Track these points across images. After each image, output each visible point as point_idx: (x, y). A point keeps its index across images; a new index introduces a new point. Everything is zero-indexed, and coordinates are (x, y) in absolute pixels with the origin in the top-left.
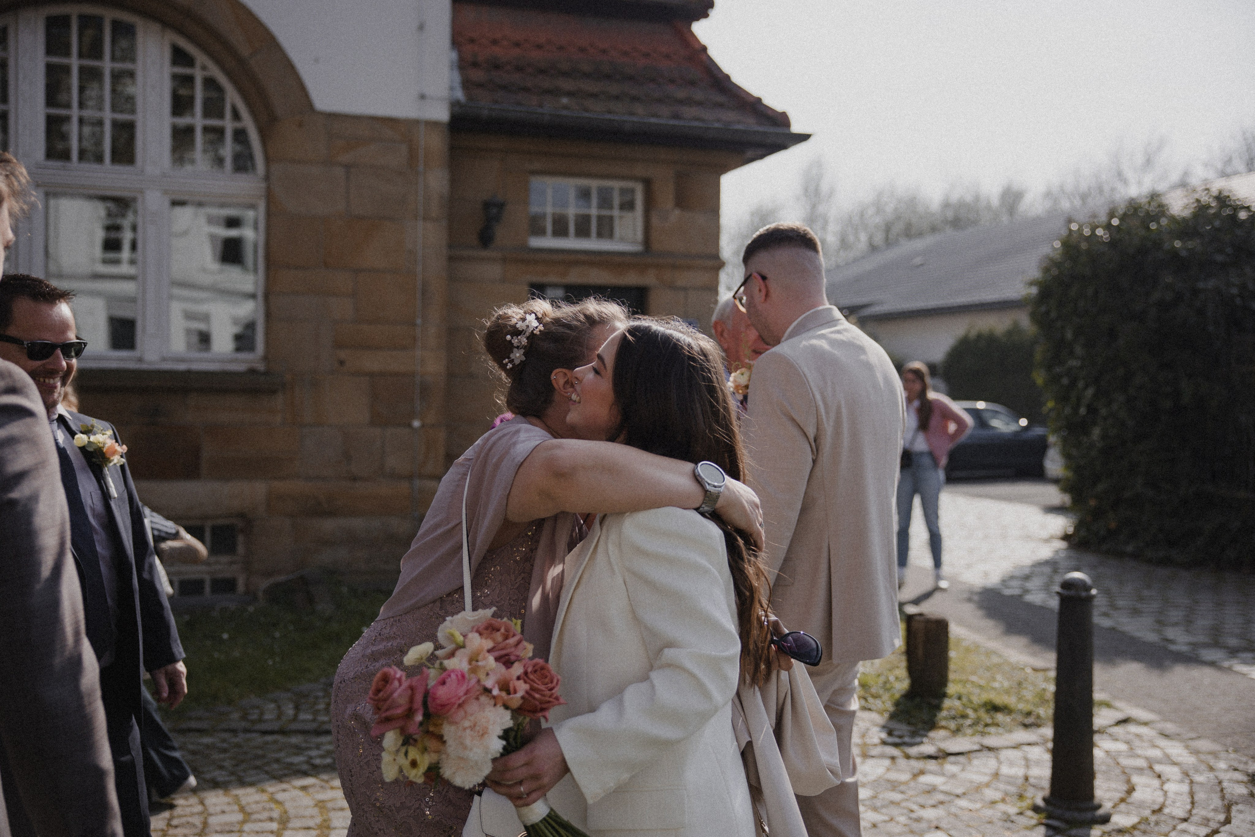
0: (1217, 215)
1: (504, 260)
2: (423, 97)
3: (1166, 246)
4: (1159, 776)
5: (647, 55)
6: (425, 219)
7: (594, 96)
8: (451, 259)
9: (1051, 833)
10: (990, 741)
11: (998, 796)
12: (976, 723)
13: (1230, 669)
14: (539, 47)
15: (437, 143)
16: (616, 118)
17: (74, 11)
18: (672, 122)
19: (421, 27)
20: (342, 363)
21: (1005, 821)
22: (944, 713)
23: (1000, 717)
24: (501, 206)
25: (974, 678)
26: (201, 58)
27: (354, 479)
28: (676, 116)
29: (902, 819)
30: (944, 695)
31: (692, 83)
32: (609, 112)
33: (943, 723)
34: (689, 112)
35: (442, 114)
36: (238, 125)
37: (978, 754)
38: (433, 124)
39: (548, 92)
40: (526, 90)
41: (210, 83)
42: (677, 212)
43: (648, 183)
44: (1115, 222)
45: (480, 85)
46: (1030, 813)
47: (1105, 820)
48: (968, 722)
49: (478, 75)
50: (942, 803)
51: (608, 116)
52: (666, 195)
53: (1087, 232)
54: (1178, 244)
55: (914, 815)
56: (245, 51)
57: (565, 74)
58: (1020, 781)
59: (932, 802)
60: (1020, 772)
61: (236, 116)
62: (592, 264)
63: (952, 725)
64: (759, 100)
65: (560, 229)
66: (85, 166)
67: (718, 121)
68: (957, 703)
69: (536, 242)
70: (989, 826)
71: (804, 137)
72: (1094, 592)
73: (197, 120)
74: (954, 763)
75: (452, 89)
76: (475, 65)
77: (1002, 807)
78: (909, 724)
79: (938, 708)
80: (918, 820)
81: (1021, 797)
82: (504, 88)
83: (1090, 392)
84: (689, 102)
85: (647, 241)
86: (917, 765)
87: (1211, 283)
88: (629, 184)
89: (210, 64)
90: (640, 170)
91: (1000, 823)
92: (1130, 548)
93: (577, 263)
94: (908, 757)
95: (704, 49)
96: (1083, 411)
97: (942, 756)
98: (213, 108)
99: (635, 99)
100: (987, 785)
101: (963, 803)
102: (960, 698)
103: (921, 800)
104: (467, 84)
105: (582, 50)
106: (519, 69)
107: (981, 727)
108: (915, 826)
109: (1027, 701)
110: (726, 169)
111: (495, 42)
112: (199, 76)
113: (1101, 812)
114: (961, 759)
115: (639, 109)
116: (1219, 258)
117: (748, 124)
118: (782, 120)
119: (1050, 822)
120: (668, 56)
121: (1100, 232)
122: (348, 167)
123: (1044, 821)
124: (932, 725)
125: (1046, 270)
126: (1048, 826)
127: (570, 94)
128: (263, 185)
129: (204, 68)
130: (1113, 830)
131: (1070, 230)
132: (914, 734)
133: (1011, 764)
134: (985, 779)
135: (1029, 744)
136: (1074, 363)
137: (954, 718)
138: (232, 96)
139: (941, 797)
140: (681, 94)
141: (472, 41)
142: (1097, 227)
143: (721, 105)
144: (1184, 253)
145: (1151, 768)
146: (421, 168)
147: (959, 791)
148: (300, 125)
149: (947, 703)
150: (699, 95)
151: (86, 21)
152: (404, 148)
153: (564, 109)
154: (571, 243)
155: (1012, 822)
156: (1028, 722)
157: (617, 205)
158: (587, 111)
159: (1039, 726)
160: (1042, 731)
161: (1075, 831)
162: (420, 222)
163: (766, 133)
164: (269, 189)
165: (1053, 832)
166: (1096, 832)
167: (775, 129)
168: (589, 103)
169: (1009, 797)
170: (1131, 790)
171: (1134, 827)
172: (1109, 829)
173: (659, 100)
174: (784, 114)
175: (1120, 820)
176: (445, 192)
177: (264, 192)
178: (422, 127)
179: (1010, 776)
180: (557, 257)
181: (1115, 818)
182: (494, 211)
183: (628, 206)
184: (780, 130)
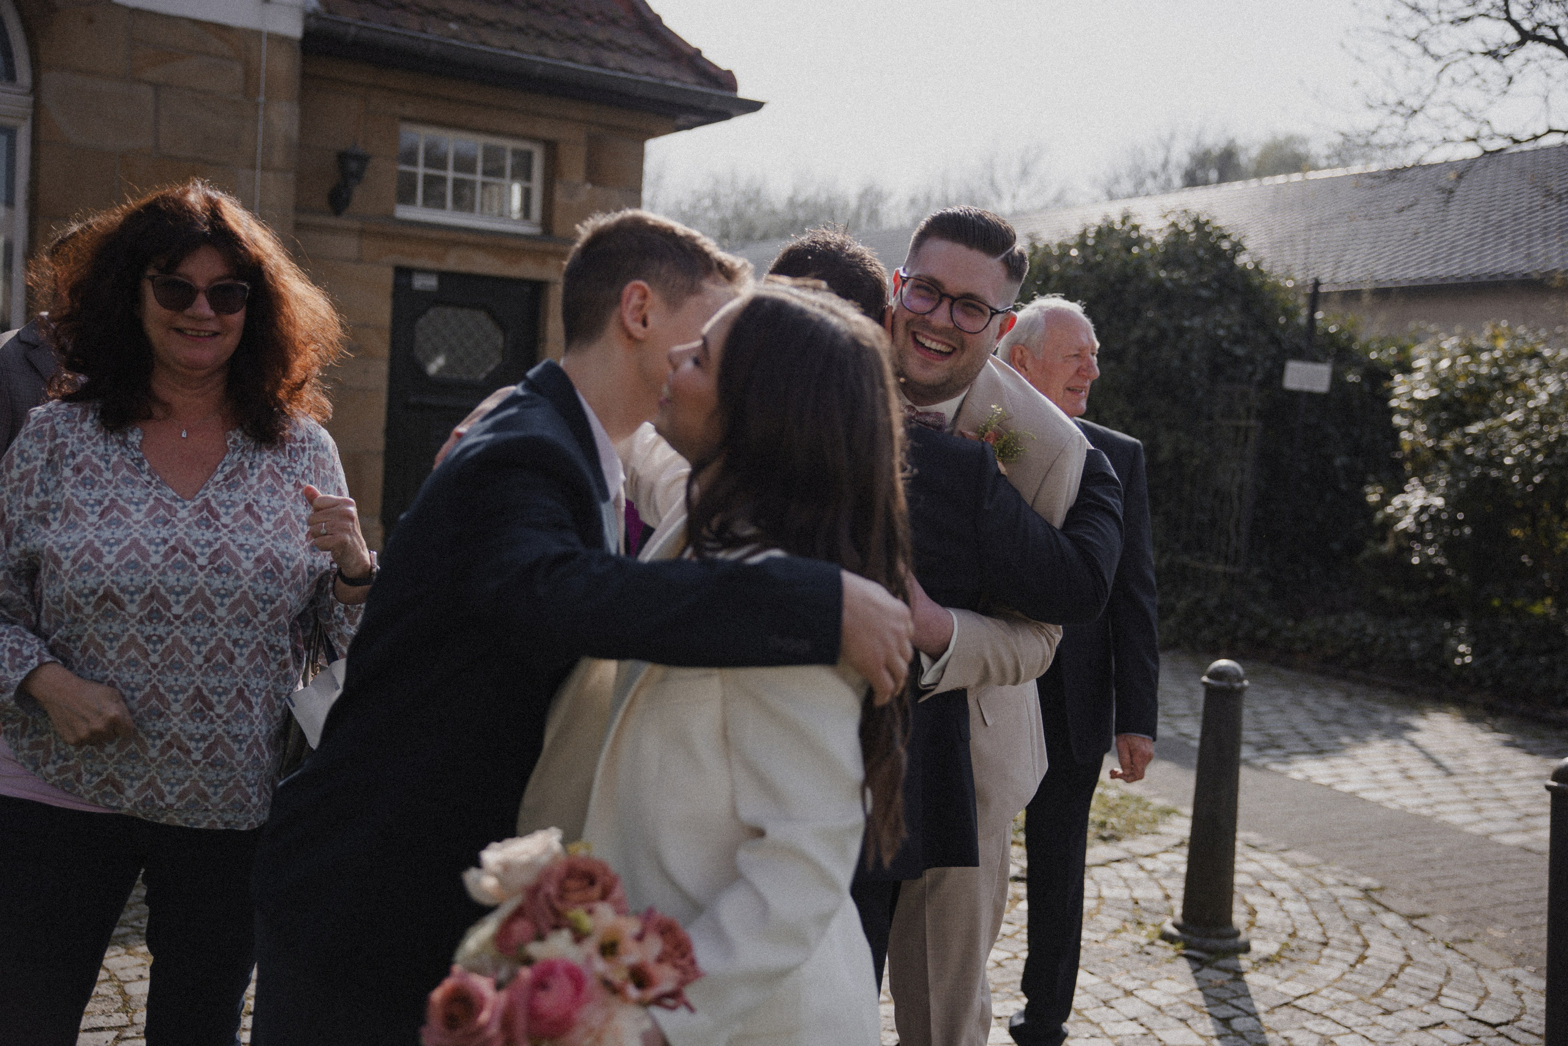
0: (1198, 244)
1: (362, 233)
2: (267, 1)
3: (1152, 275)
4: (1273, 895)
6: (265, 169)
7: (489, 24)
8: (298, 226)
11: (1116, 924)
13: (1264, 767)
15: (284, 66)
16: (525, 57)
18: (595, 69)
21: (1140, 953)
24: (363, 160)
28: (597, 63)
31: (614, 22)
32: (513, 48)
34: (613, 59)
35: (293, 28)
38: (279, 40)
39: (432, 13)
40: (401, 6)
42: (589, 186)
43: (551, 148)
46: (1162, 943)
47: (1246, 948)
51: (513, 54)
52: (574, 162)
54: (1163, 274)
58: (1130, 905)
60: (1125, 894)
62: (477, 246)
64: (698, 52)
65: (434, 199)
67: (648, 74)
69: (404, 212)
70: (1126, 960)
71: (754, 106)
72: (1245, 683)
77: (1128, 936)
81: (1140, 924)
84: (611, 46)
85: (547, 224)
87: (1197, 321)
88: (524, 146)
90: (544, 129)
91: (1137, 956)
93: (456, 244)
99: (542, 34)
110: (653, 135)
113: (1242, 938)
115: (551, 49)
116: (1204, 293)
117: (689, 82)
118: (725, 81)
119: (1191, 953)
121: (1073, 252)
122: (157, 86)
123: (1185, 952)
126: (1189, 958)
127: (461, 19)
128: (29, 100)
130: (1260, 959)
133: (1111, 885)
135: (1118, 861)
140: (601, 35)
142: (1069, 246)
143: (650, 54)
144: (1169, 285)
145: (1260, 885)
146: (262, 99)
148: (89, 21)
150: (625, 41)
152: (238, 69)
153: (455, 37)
154: (448, 217)
155: (1148, 954)
156: (1105, 834)
157: (508, 171)
158: (483, 43)
159: (1119, 839)
160: (1124, 844)
161: (1222, 963)
162: (258, 173)
163: (711, 95)
164: (37, 106)
165: (1198, 964)
166: (1244, 962)
167: (719, 92)
168: (485, 33)
169: (1128, 925)
170: (1253, 912)
171: (1279, 954)
172: (1255, 958)
173: (574, 40)
174: (729, 73)
175: (1261, 947)
176: (294, 133)
177: (30, 111)
178: (264, 40)
179: (1116, 899)
180: (434, 234)
181: (1255, 945)
182: (353, 166)
183: (523, 172)
184: (725, 93)
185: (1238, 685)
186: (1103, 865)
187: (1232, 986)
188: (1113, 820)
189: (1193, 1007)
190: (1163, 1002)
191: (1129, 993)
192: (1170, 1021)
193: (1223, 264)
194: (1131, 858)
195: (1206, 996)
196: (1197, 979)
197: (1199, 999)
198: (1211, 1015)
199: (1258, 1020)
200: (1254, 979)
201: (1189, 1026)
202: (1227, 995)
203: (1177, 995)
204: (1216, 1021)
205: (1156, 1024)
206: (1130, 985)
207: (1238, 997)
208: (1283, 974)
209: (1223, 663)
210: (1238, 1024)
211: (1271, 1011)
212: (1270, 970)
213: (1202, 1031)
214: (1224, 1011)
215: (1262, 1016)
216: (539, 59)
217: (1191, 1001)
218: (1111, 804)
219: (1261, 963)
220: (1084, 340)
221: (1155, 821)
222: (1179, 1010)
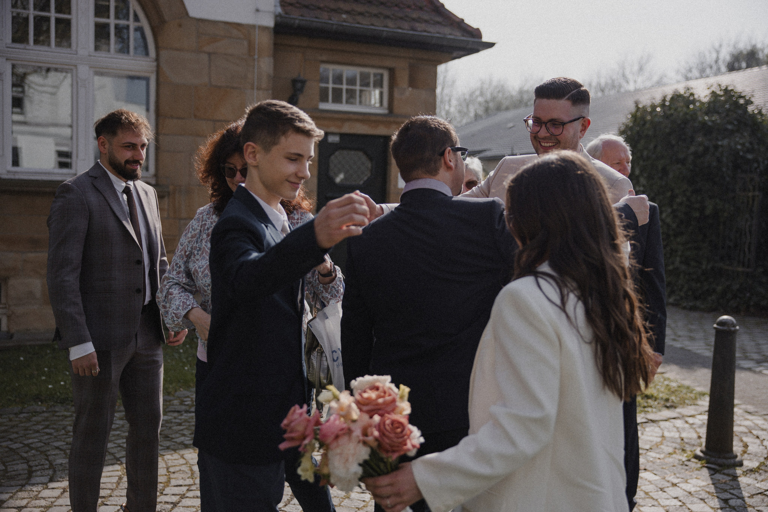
0: (726, 102)
2: (257, 10)
3: (700, 119)
4: (758, 437)
6: (259, 89)
7: (361, 14)
11: (671, 450)
13: (760, 372)
15: (266, 40)
16: (377, 28)
18: (411, 32)
21: (682, 465)
23: (651, 402)
24: (303, 82)
28: (413, 29)
31: (421, 8)
32: (373, 25)
34: (420, 26)
35: (270, 23)
36: (138, 24)
37: (647, 424)
38: (264, 28)
39: (334, 10)
40: (319, 8)
42: (410, 89)
43: (392, 71)
44: (667, 103)
45: (292, 5)
46: (695, 460)
47: (741, 464)
51: (373, 27)
52: (403, 78)
53: (649, 109)
54: (706, 118)
58: (679, 441)
60: (677, 435)
61: (137, 18)
62: (357, 120)
64: (462, 20)
65: (337, 99)
66: (39, 47)
67: (438, 33)
69: (323, 106)
70: (674, 468)
71: (491, 45)
72: (738, 327)
73: (111, 20)
75: (275, 6)
77: (676, 456)
81: (684, 450)
82: (306, 7)
84: (419, 20)
85: (391, 108)
87: (725, 142)
88: (380, 71)
90: (389, 63)
91: (680, 467)
93: (349, 120)
98: (122, 13)
99: (387, 17)
100: (661, 443)
101: (652, 454)
104: (283, 3)
107: (642, 408)
109: (662, 392)
110: (441, 62)
113: (737, 459)
115: (390, 24)
116: (730, 127)
117: (457, 35)
118: (476, 34)
119: (709, 465)
122: (209, 54)
123: (706, 465)
126: (709, 468)
127: (347, 12)
128: (155, 64)
130: (747, 470)
131: (638, 108)
133: (669, 430)
134: (659, 439)
135: (674, 418)
138: (135, 5)
140: (415, 15)
142: (656, 106)
143: (438, 23)
144: (710, 123)
145: (751, 432)
146: (256, 57)
147: (648, 447)
148: (180, 26)
150: (426, 17)
152: (245, 43)
153: (345, 21)
154: (344, 107)
155: (686, 465)
156: (668, 404)
157: (372, 84)
158: (358, 23)
159: (675, 407)
160: (678, 410)
161: (726, 471)
162: (255, 91)
163: (468, 41)
164: (158, 66)
165: (713, 472)
166: (739, 471)
167: (473, 39)
168: (359, 18)
169: (677, 451)
170: (746, 446)
171: (758, 468)
172: (745, 469)
173: (401, 18)
174: (478, 30)
175: (748, 464)
176: (271, 72)
177: (155, 69)
178: (257, 30)
179: (672, 438)
180: (336, 116)
181: (746, 463)
182: (299, 85)
183: (379, 84)
184: (476, 40)
185: (733, 329)
186: (666, 420)
187: (731, 483)
188: (673, 398)
189: (709, 493)
190: (693, 490)
191: (674, 485)
192: (695, 500)
193: (740, 112)
194: (682, 417)
195: (716, 488)
196: (712, 479)
197: (712, 489)
198: (718, 497)
199: (744, 501)
200: (743, 480)
201: (706, 503)
202: (728, 487)
203: (700, 487)
204: (721, 501)
205: (688, 501)
206: (675, 481)
207: (734, 489)
208: (760, 478)
209: (725, 317)
210: (732, 502)
211: (752, 496)
212: (753, 476)
213: (712, 505)
214: (726, 496)
215: (747, 499)
216: (385, 29)
217: (708, 490)
218: (673, 390)
219: (748, 472)
220: (623, 155)
221: (696, 399)
222: (701, 494)
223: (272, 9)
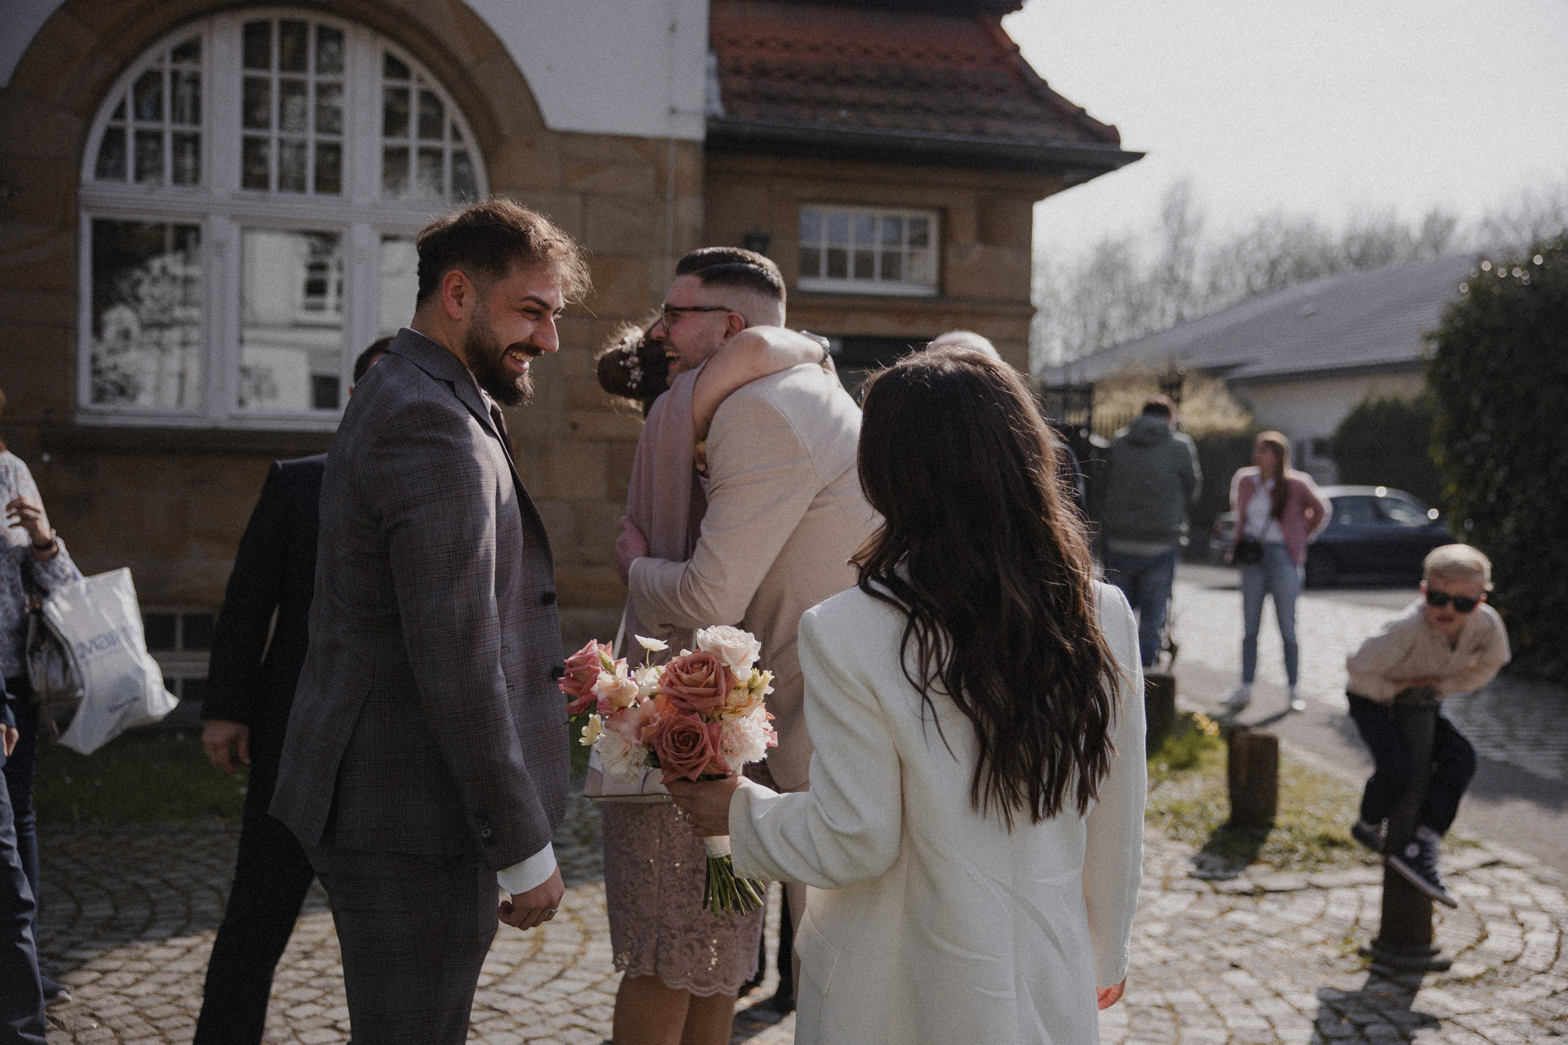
2: (673, 111)
4: (1522, 925)
5: (946, 57)
7: (878, 108)
9: (1375, 978)
10: (1320, 879)
11: (1318, 938)
12: (1306, 858)
14: (814, 49)
15: (688, 166)
16: (906, 134)
17: (274, 15)
18: (973, 139)
19: (673, 28)
20: (575, 426)
21: (1323, 964)
22: (1268, 847)
23: (1336, 853)
24: (765, 241)
25: (1311, 809)
26: (417, 68)
27: (589, 563)
28: (979, 131)
29: (1200, 957)
30: (1272, 826)
31: (1001, 90)
32: (896, 127)
33: (1266, 857)
34: (993, 126)
35: (696, 131)
36: (459, 147)
37: (1304, 893)
38: (685, 144)
39: (825, 103)
40: (798, 101)
41: (428, 97)
42: (979, 248)
43: (944, 213)
44: (1538, 260)
45: (742, 96)
46: (1354, 957)
47: (1445, 967)
48: (1296, 857)
49: (740, 84)
50: (1249, 942)
51: (896, 133)
52: (966, 226)
53: (1502, 273)
55: (1214, 954)
56: (467, 58)
57: (845, 82)
58: (1349, 924)
59: (1239, 940)
60: (1351, 913)
61: (457, 136)
62: (875, 310)
63: (1277, 859)
64: (1082, 111)
65: (837, 269)
66: (286, 195)
67: (1032, 136)
68: (1286, 836)
69: (808, 285)
70: (1301, 968)
71: (1137, 156)
73: (412, 140)
74: (1273, 901)
75: (708, 101)
76: (737, 71)
77: (1320, 949)
78: (1226, 857)
79: (1262, 840)
80: (1219, 958)
81: (1347, 940)
82: (770, 99)
83: (1501, 475)
84: (994, 113)
85: (942, 284)
86: (1225, 901)
88: (920, 214)
89: (427, 74)
91: (1316, 966)
92: (1547, 670)
93: (856, 310)
94: (1217, 892)
95: (1016, 48)
96: (1492, 498)
97: (1258, 893)
98: (431, 126)
99: (929, 110)
101: (1275, 943)
102: (1290, 829)
103: (1226, 938)
104: (727, 96)
105: (866, 52)
106: (791, 76)
107: (1311, 863)
108: (1214, 965)
110: (1041, 196)
111: (761, 44)
112: (414, 88)
113: (1438, 958)
114: (1281, 897)
115: (934, 123)
117: (1068, 140)
118: (1109, 135)
119: (1378, 967)
120: (971, 59)
121: (1517, 273)
122: (584, 195)
123: (1369, 966)
124: (1252, 859)
125: (1448, 320)
126: (1373, 972)
127: (852, 106)
129: (421, 80)
130: (1452, 979)
131: (1481, 271)
132: (1228, 868)
133: (1342, 904)
134: (1307, 919)
136: (1482, 437)
137: (1280, 852)
138: (453, 113)
139: (1248, 936)
140: (986, 104)
141: (734, 43)
142: (1515, 266)
143: (1035, 118)
145: (1513, 915)
146: (670, 196)
147: (1273, 930)
148: (530, 146)
149: (1274, 835)
150: (1008, 106)
151: (287, 27)
152: (650, 172)
153: (842, 123)
154: (850, 285)
155: (1331, 965)
157: (906, 239)
158: (869, 126)
161: (1402, 978)
163: (1092, 151)
166: (1431, 979)
167: (1101, 148)
168: (873, 116)
169: (1333, 940)
170: (1483, 938)
171: (1478, 977)
172: (1447, 977)
173: (958, 112)
174: (1113, 127)
175: (1463, 969)
176: (699, 224)
178: (672, 145)
179: (1337, 917)
180: (834, 302)
181: (1459, 966)
183: (919, 239)
184: (1108, 148)
186: (1349, 887)
187: (1398, 999)
191: (1278, 995)
199: (1401, 1028)
200: (1428, 995)
202: (1384, 1005)
206: (1286, 989)
207: (1394, 1007)
210: (1373, 1029)
211: (1422, 1021)
212: (1456, 989)
214: (1370, 1018)
215: (1405, 1025)
216: (922, 135)
219: (1451, 982)
223: (700, 105)
